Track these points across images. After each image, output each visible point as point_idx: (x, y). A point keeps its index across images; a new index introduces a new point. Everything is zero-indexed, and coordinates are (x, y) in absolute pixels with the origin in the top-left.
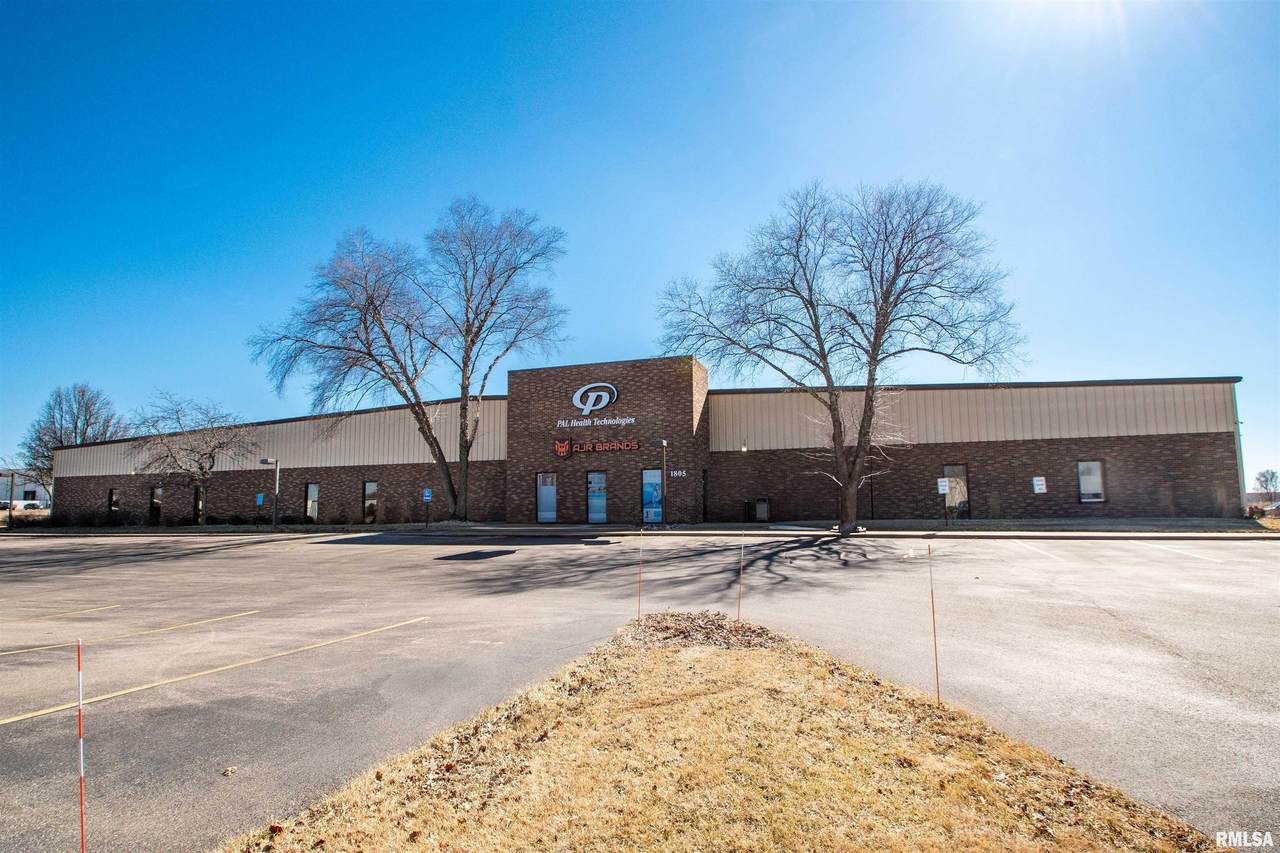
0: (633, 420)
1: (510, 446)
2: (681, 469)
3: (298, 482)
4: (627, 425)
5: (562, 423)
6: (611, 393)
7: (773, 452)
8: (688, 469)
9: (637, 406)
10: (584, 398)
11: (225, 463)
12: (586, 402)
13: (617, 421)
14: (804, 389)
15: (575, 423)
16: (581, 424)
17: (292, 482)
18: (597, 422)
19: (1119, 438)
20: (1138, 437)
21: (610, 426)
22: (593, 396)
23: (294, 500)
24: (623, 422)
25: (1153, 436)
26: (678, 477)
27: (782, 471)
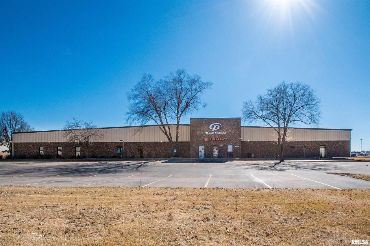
0: (226, 133)
1: (191, 138)
2: (238, 145)
3: (115, 146)
4: (224, 134)
5: (206, 133)
6: (220, 126)
7: (255, 142)
8: (239, 145)
9: (227, 129)
10: (213, 127)
11: (92, 140)
12: (213, 128)
13: (221, 133)
14: (272, 127)
15: (210, 133)
16: (211, 133)
17: (113, 146)
18: (216, 133)
19: (328, 141)
20: (332, 141)
21: (219, 134)
22: (215, 126)
23: (114, 151)
24: (223, 133)
25: (335, 141)
26: (237, 147)
27: (257, 146)
